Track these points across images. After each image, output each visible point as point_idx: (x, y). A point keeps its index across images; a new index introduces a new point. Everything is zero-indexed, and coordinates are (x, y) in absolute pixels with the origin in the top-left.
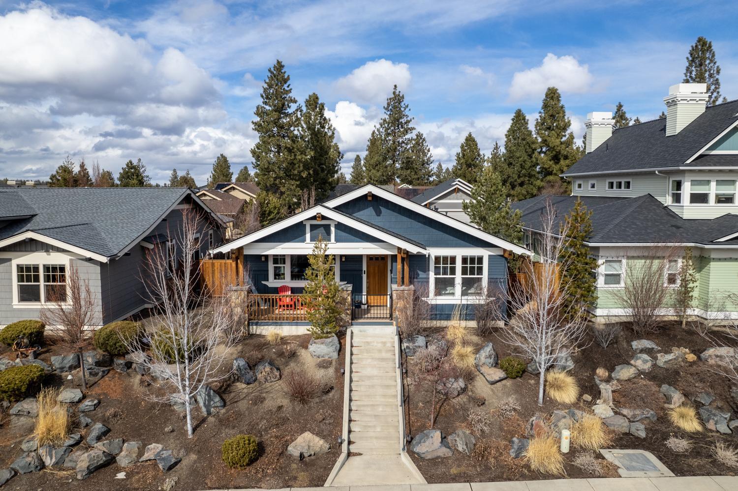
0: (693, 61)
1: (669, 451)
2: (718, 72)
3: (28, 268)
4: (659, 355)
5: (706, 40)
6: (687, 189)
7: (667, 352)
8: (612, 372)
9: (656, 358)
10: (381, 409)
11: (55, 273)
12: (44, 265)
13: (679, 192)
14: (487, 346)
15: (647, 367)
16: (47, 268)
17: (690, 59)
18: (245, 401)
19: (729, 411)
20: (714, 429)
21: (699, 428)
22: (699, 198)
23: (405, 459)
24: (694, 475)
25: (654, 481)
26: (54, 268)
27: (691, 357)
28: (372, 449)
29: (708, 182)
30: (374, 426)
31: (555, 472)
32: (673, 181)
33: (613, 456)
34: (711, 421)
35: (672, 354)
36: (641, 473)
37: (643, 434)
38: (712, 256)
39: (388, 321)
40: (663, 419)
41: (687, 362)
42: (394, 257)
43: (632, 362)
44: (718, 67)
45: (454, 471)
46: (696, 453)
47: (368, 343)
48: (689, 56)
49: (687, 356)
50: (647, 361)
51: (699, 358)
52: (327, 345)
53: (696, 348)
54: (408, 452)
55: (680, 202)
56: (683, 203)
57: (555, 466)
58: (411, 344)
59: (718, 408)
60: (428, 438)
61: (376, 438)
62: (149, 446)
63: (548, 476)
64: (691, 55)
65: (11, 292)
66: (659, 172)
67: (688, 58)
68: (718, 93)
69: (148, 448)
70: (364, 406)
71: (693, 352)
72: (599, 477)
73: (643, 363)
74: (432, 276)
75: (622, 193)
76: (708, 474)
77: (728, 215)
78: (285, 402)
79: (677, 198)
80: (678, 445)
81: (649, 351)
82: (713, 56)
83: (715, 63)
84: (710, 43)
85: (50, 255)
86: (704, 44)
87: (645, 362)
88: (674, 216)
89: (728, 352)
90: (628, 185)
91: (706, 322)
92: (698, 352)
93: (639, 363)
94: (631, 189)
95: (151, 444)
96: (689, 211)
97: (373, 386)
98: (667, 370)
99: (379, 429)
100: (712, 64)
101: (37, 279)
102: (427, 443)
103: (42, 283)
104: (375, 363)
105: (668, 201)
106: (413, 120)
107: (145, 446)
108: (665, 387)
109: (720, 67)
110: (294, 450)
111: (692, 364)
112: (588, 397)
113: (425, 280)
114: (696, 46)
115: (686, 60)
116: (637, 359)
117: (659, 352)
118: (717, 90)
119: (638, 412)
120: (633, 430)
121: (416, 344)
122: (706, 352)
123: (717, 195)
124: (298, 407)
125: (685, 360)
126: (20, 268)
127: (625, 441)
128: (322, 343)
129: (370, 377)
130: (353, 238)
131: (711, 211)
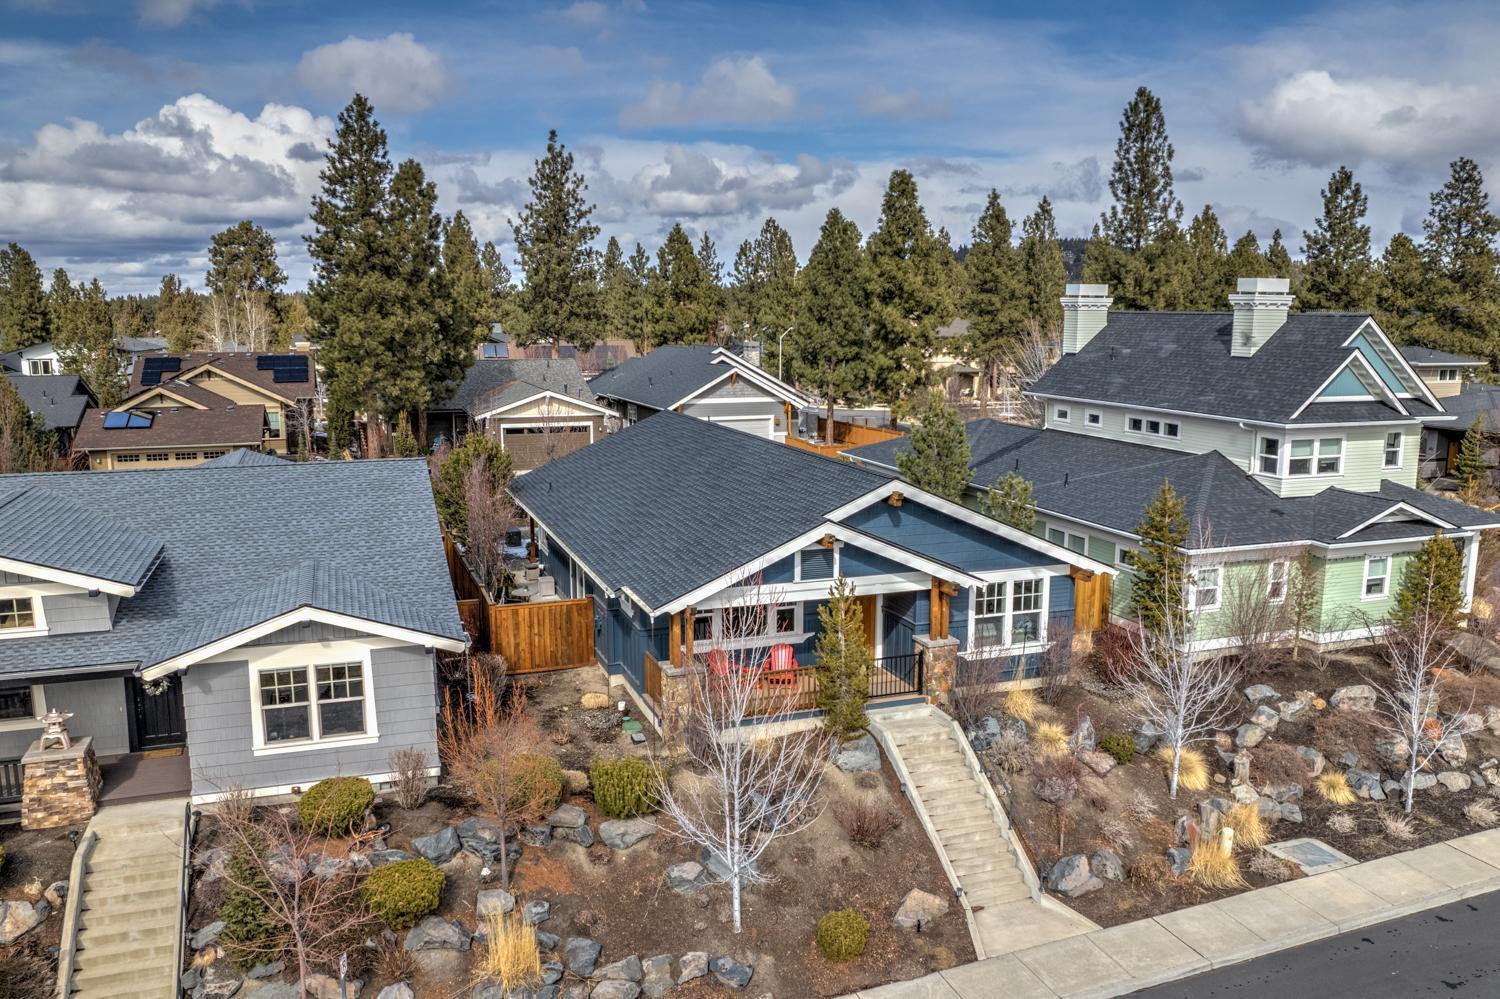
0: (1130, 130)
1: (1335, 833)
2: (1170, 155)
3: (284, 677)
4: (1280, 705)
5: (1152, 94)
6: (1286, 454)
7: (1291, 699)
8: (1235, 737)
9: (1278, 710)
10: (977, 838)
11: (341, 680)
12: (316, 667)
13: (1273, 457)
14: (1085, 721)
15: (1273, 724)
16: (322, 673)
17: (1126, 125)
18: (786, 859)
19: (1378, 771)
20: (1367, 796)
21: (1352, 799)
22: (1299, 467)
23: (1048, 902)
24: (1376, 858)
25: (1345, 872)
26: (339, 672)
27: (1321, 704)
28: (995, 898)
29: (1310, 443)
30: (984, 865)
31: (1236, 885)
32: (1263, 438)
33: (1282, 850)
34: (1364, 787)
35: (1298, 702)
36: (1325, 867)
37: (1298, 817)
38: (1329, 557)
39: (916, 696)
40: (1310, 794)
41: (1316, 710)
42: (927, 594)
43: (1254, 719)
44: (1170, 146)
45: (1124, 906)
46: (1364, 830)
47: (915, 738)
48: (1123, 119)
49: (1315, 702)
50: (1273, 716)
51: (1328, 702)
52: (863, 749)
53: (1321, 690)
54: (1047, 892)
55: (1274, 472)
56: (1281, 473)
57: (1231, 875)
58: (980, 732)
59: (1366, 768)
60: (1073, 869)
61: (994, 881)
62: (684, 958)
63: (1230, 892)
64: (1127, 118)
65: (249, 726)
66: (1245, 424)
67: (1122, 124)
68: (1171, 193)
69: (684, 962)
70: (955, 837)
71: (1320, 695)
72: (1284, 881)
73: (1266, 720)
74: (972, 615)
75: (1159, 441)
76: (1389, 853)
77: (1332, 489)
78: (846, 850)
79: (1270, 466)
80: (1344, 823)
81: (1268, 701)
82: (1162, 124)
83: (1166, 138)
84: (1158, 100)
85: (329, 646)
86: (1149, 101)
87: (1269, 717)
88: (1265, 491)
89: (1363, 692)
90: (1172, 430)
91: (1313, 648)
92: (1326, 695)
93: (1262, 719)
94: (1179, 437)
95: (685, 954)
96: (1289, 486)
97: (954, 805)
98: (1295, 724)
99: (989, 868)
100: (1160, 140)
101: (303, 694)
102: (1073, 876)
103: (314, 702)
104: (938, 768)
105: (1254, 467)
106: (593, 211)
107: (677, 958)
108: (1301, 750)
109: (1174, 147)
110: (905, 918)
111: (1324, 713)
112: (1220, 778)
113: (962, 624)
114: (1136, 104)
115: (1119, 128)
116: (1260, 714)
117: (1280, 700)
118: (1169, 188)
119: (1283, 789)
120: (1287, 815)
121: (989, 731)
122: (1336, 694)
123: (1320, 460)
124: (870, 855)
125: (1313, 707)
126: (266, 678)
127: (1282, 830)
128: (856, 749)
129: (942, 793)
130: (871, 569)
131: (1312, 484)
